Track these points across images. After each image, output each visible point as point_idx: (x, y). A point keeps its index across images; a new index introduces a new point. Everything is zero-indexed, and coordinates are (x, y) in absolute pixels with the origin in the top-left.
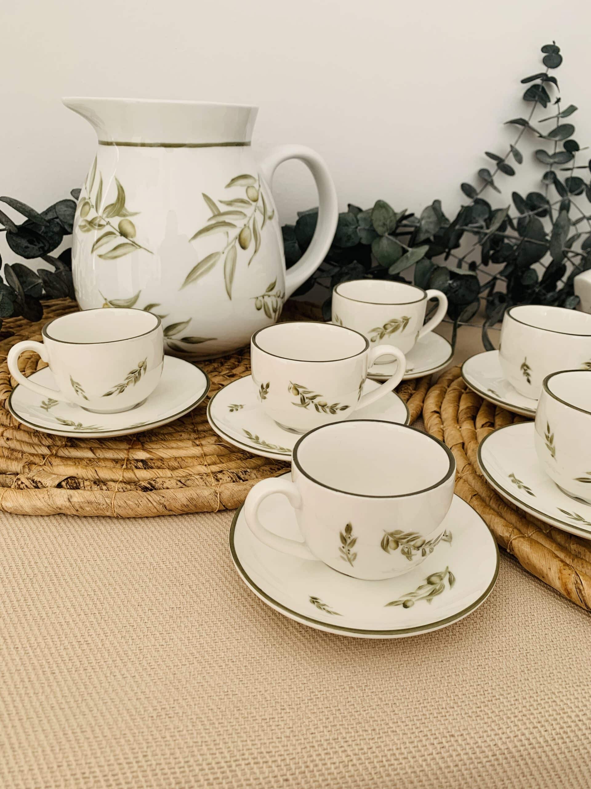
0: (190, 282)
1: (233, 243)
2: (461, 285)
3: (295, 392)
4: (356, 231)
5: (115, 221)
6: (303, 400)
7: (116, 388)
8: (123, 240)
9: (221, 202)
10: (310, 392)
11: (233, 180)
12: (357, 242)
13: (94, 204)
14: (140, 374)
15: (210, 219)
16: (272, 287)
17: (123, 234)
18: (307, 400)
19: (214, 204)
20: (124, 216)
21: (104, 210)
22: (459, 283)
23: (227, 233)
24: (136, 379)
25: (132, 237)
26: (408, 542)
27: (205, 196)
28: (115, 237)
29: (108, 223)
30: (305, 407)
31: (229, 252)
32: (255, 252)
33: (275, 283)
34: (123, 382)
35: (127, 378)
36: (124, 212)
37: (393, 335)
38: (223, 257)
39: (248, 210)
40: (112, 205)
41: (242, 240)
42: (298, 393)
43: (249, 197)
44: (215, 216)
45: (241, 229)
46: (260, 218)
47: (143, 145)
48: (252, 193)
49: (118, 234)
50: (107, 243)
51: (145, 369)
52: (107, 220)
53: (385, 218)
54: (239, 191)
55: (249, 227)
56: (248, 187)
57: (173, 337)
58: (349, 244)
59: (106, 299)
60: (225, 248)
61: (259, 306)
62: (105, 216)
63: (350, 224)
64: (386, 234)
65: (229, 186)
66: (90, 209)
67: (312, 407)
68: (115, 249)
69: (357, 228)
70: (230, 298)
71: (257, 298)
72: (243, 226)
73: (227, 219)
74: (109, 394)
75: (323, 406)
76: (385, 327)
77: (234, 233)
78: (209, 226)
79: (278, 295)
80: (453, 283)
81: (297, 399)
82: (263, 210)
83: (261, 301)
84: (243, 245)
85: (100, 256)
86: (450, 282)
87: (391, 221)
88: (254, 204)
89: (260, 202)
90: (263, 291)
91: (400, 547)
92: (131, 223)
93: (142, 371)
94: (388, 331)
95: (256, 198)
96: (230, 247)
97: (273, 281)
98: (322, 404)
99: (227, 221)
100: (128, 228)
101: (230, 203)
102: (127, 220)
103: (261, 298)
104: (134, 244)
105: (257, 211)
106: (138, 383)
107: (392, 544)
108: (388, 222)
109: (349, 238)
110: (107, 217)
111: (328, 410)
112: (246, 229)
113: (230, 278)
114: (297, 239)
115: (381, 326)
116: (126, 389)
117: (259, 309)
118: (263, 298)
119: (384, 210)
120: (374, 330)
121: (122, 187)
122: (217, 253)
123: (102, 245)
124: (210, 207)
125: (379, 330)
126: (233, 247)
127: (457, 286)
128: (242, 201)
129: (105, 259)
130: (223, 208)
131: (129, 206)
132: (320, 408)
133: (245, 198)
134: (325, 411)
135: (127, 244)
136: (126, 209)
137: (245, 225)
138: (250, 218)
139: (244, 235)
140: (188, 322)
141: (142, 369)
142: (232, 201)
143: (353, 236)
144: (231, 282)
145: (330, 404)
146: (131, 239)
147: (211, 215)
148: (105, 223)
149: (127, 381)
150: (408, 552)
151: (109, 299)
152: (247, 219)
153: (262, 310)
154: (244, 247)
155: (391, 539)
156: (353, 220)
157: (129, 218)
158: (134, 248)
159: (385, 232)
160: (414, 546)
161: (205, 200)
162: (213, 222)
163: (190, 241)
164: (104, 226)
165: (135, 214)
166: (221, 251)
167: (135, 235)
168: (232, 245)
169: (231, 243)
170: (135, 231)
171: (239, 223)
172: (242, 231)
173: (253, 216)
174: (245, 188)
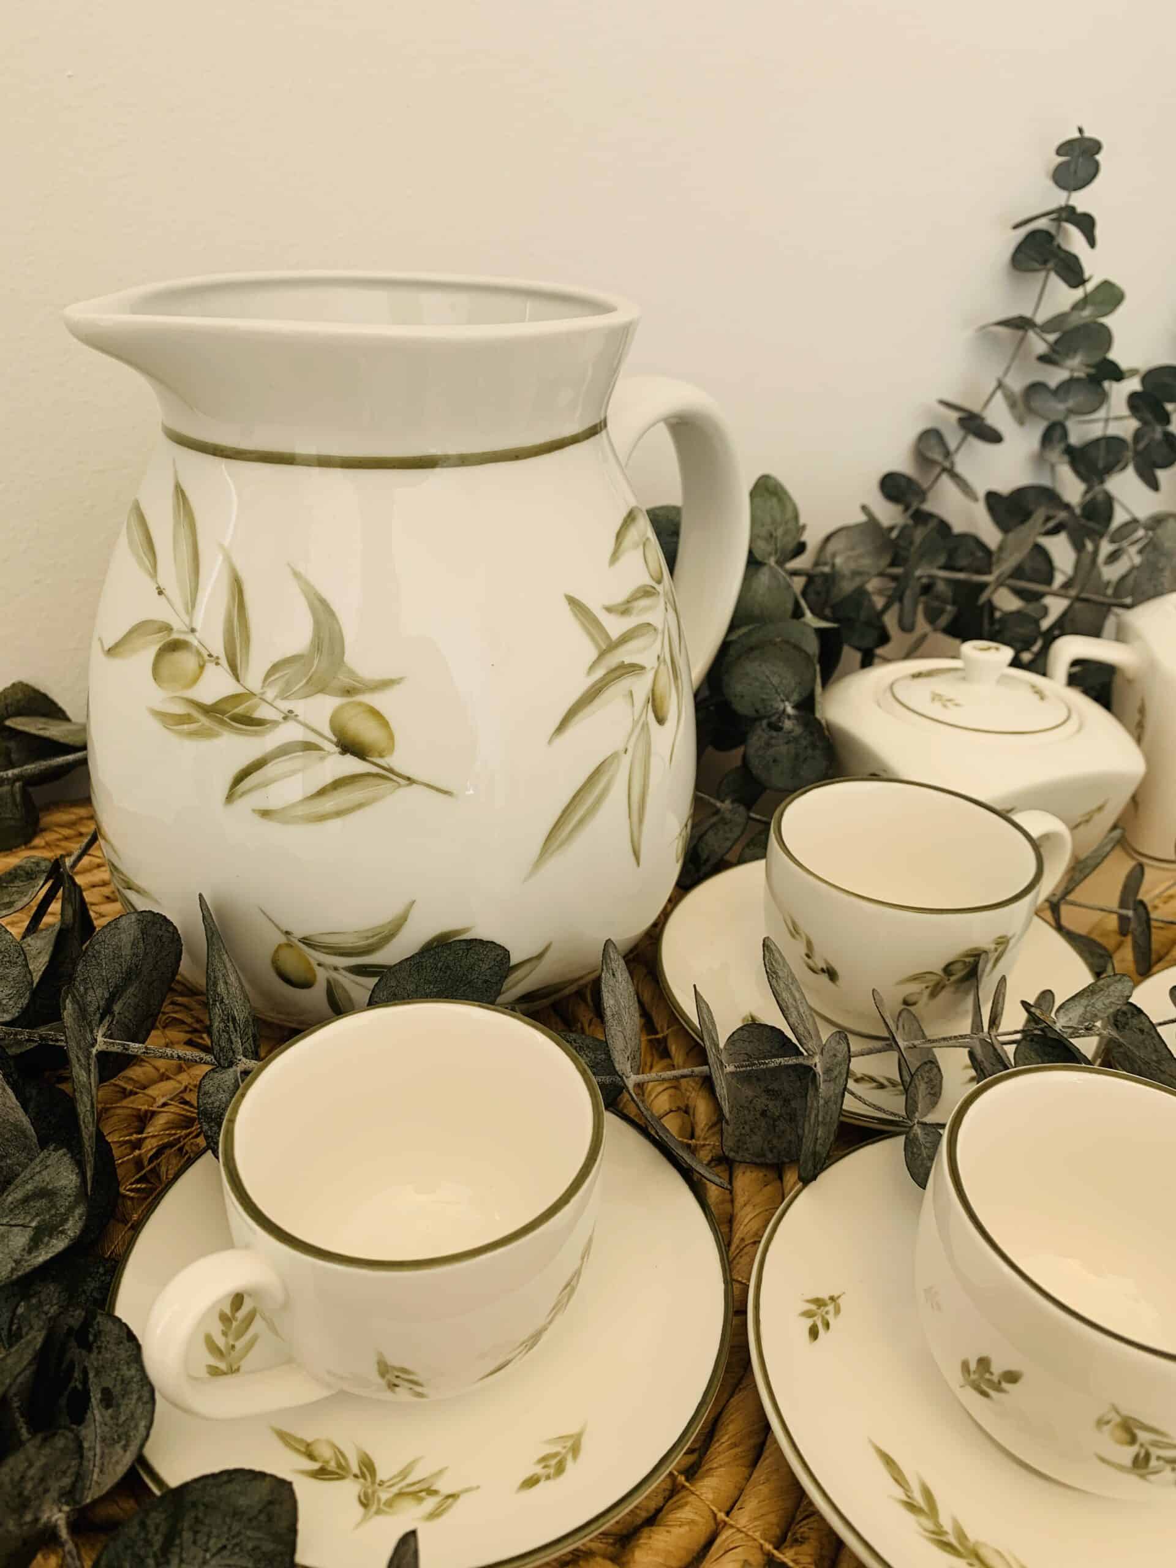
0: (552, 853)
1: (643, 717)
5: (317, 709)
8: (352, 765)
9: (607, 609)
11: (620, 538)
13: (217, 650)
15: (592, 668)
17: (349, 747)
19: (594, 621)
20: (348, 692)
21: (266, 675)
23: (631, 693)
25: (381, 756)
27: (572, 601)
28: (322, 759)
29: (290, 715)
31: (636, 745)
32: (678, 720)
36: (343, 679)
38: (625, 765)
39: (658, 614)
40: (297, 657)
41: (658, 701)
43: (651, 577)
44: (602, 655)
45: (653, 673)
48: (653, 561)
49: (332, 748)
50: (288, 775)
52: (285, 705)
54: (633, 566)
55: (664, 661)
56: (643, 546)
59: (287, 933)
60: (628, 738)
62: (273, 693)
65: (614, 557)
66: (202, 667)
68: (322, 792)
70: (638, 864)
71: (681, 834)
72: (655, 663)
73: (626, 654)
77: (643, 688)
78: (593, 686)
82: (672, 598)
83: (683, 837)
84: (659, 714)
85: (265, 813)
88: (661, 589)
89: (666, 580)
92: (375, 713)
95: (660, 571)
96: (639, 728)
99: (627, 660)
100: (366, 731)
101: (624, 609)
102: (360, 704)
104: (388, 775)
105: (668, 607)
110: (284, 695)
112: (661, 668)
113: (639, 809)
121: (323, 602)
122: (615, 756)
123: (265, 783)
124: (589, 634)
126: (643, 726)
128: (644, 593)
129: (285, 822)
130: (615, 627)
131: (362, 659)
133: (647, 580)
135: (368, 775)
136: (351, 673)
137: (658, 658)
138: (663, 634)
139: (659, 686)
140: (540, 956)
142: (628, 602)
144: (641, 821)
146: (379, 761)
147: (593, 654)
148: (278, 717)
151: (299, 931)
152: (659, 639)
154: (661, 719)
157: (368, 699)
158: (389, 784)
161: (576, 615)
162: (600, 673)
163: (550, 741)
164: (275, 723)
165: (385, 684)
166: (621, 747)
167: (391, 748)
168: (641, 723)
169: (640, 716)
170: (391, 737)
171: (649, 656)
172: (655, 679)
173: (666, 627)
174: (641, 550)
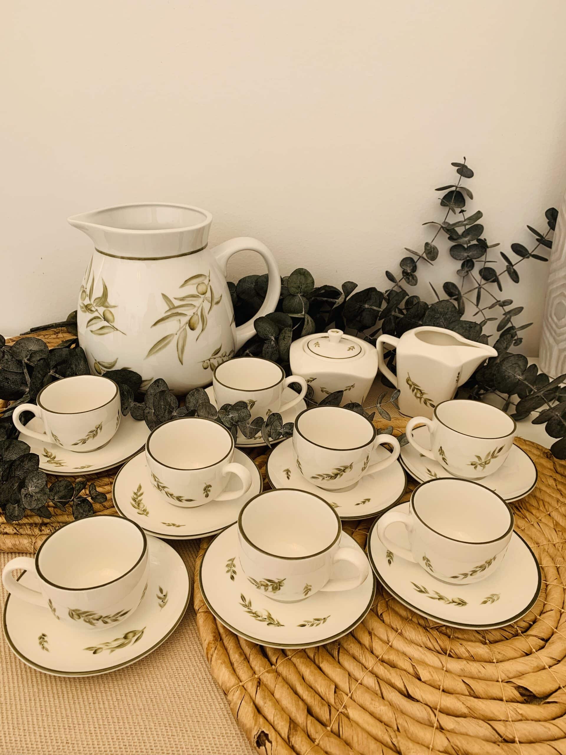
0: (152, 355)
1: (184, 327)
5: (101, 310)
8: (105, 324)
9: (175, 299)
11: (186, 281)
13: (88, 294)
15: (166, 312)
16: (217, 352)
17: (105, 319)
18: (160, 487)
19: (170, 301)
20: (107, 307)
21: (94, 301)
23: (180, 320)
25: (112, 323)
27: (163, 295)
28: (101, 321)
29: (97, 310)
31: (180, 333)
32: (202, 330)
33: (220, 348)
36: (106, 304)
38: (176, 338)
39: (197, 302)
40: (99, 298)
41: (192, 325)
42: (156, 481)
43: (198, 293)
44: (170, 309)
45: (190, 317)
46: (207, 305)
48: (202, 288)
49: (103, 319)
50: (96, 323)
51: (101, 428)
52: (96, 308)
54: (191, 289)
55: (197, 314)
56: (199, 284)
59: (96, 360)
60: (178, 331)
61: (205, 366)
62: (94, 305)
65: (182, 286)
66: (86, 297)
68: (101, 328)
70: (182, 363)
71: (204, 361)
72: (192, 314)
73: (179, 310)
74: (76, 444)
77: (185, 320)
78: (166, 316)
79: (224, 355)
82: (210, 299)
83: (207, 363)
84: (192, 327)
85: (92, 331)
88: (202, 296)
89: (209, 294)
90: (210, 356)
92: (111, 313)
95: (205, 291)
96: (182, 329)
97: (219, 347)
99: (179, 312)
100: (109, 316)
101: (182, 299)
102: (109, 310)
103: (208, 361)
104: (113, 327)
105: (205, 301)
106: (96, 437)
110: (96, 306)
112: (195, 316)
113: (181, 350)
117: (205, 369)
118: (209, 360)
121: (106, 286)
122: (172, 335)
123: (92, 324)
124: (167, 303)
126: (184, 329)
128: (193, 296)
129: (95, 334)
130: (177, 303)
131: (111, 300)
133: (195, 293)
135: (109, 326)
136: (108, 303)
137: (194, 313)
138: (199, 307)
139: (192, 321)
140: (151, 380)
141: (99, 428)
142: (184, 298)
144: (182, 353)
146: (112, 324)
147: (168, 308)
148: (95, 310)
151: (98, 361)
152: (196, 309)
153: (209, 368)
154: (192, 329)
155: (74, 613)
157: (109, 309)
158: (113, 330)
161: (164, 298)
162: (169, 313)
163: (151, 327)
164: (94, 311)
165: (115, 307)
166: (175, 333)
167: (114, 321)
168: (183, 328)
170: (114, 319)
171: (190, 312)
172: (191, 318)
173: (201, 306)
174: (196, 286)
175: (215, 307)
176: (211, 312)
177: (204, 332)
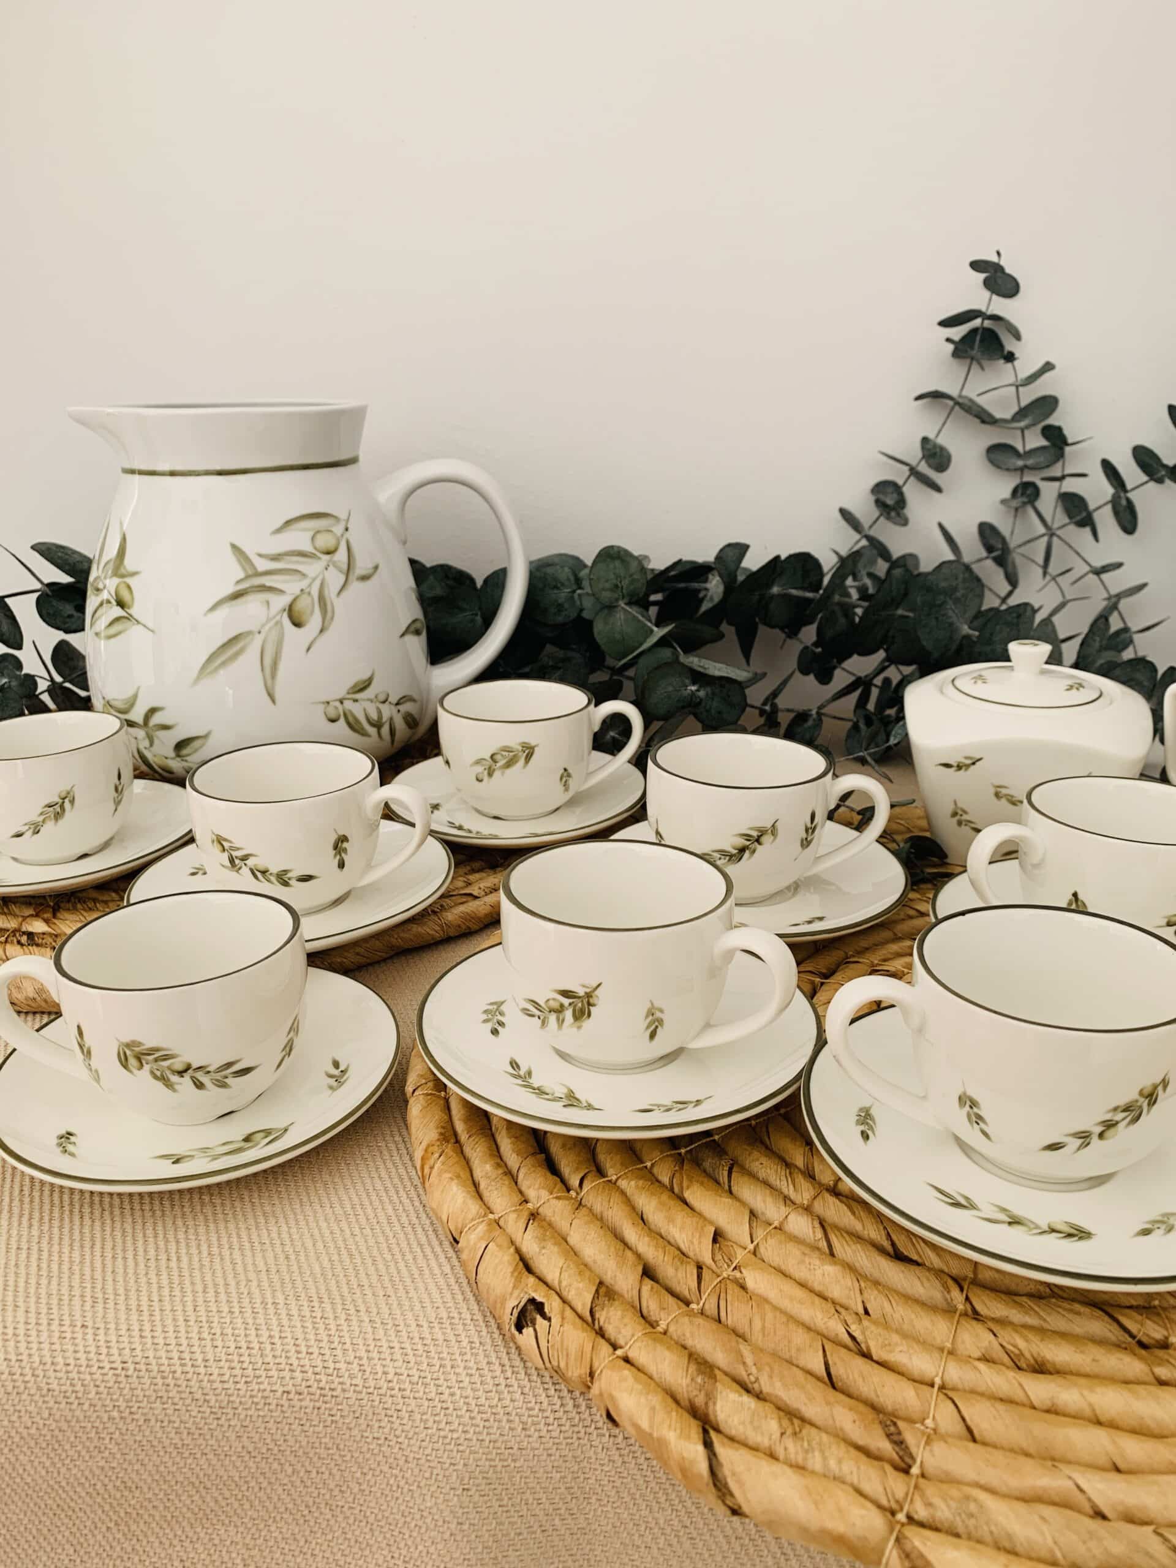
0: (206, 676)
1: (278, 618)
2: (713, 694)
3: (220, 848)
4: (572, 598)
5: (113, 583)
6: (232, 860)
7: (27, 827)
8: (120, 612)
9: (260, 555)
10: (238, 849)
11: (288, 523)
12: (573, 615)
14: (62, 806)
15: (238, 582)
16: (362, 687)
17: (121, 604)
18: (237, 861)
19: (248, 559)
20: (123, 576)
21: (104, 568)
22: (709, 689)
23: (268, 603)
24: (58, 816)
25: (129, 608)
26: (156, 1060)
27: (234, 547)
28: (112, 608)
29: (106, 587)
30: (237, 871)
31: (269, 631)
32: (321, 631)
33: (371, 679)
34: (35, 817)
35: (41, 814)
36: (122, 571)
37: (509, 771)
38: (257, 641)
39: (313, 569)
40: (113, 559)
41: (295, 614)
42: (224, 850)
43: (315, 548)
44: (247, 577)
45: (293, 597)
46: (336, 579)
47: (173, 474)
48: (325, 541)
49: (114, 603)
50: (103, 615)
51: (72, 802)
52: (106, 582)
53: (617, 576)
54: (296, 539)
55: (309, 593)
56: (318, 532)
57: (188, 758)
58: (560, 619)
59: (104, 698)
60: (263, 626)
61: (331, 716)
62: (103, 576)
63: (563, 584)
64: (622, 604)
65: (278, 531)
67: (245, 871)
68: (111, 624)
69: (574, 592)
70: (274, 701)
71: (328, 703)
72: (298, 592)
73: (268, 581)
74: (19, 835)
75: (264, 872)
76: (492, 756)
77: (280, 602)
78: (237, 592)
79: (383, 699)
80: (698, 690)
81: (224, 858)
82: (345, 567)
83: (335, 708)
84: (297, 621)
86: (694, 688)
87: (633, 581)
88: (326, 557)
89: (341, 556)
90: (342, 693)
91: (147, 1067)
92: (129, 587)
93: (67, 805)
94: (498, 765)
95: (332, 549)
96: (272, 623)
97: (365, 677)
98: (262, 868)
99: (268, 584)
100: (125, 595)
101: (275, 558)
103: (338, 704)
104: (131, 618)
105: (332, 568)
106: (60, 822)
107: (132, 1062)
108: (625, 583)
109: (560, 607)
110: (105, 577)
111: (273, 879)
112: (305, 596)
113: (271, 669)
114: (480, 609)
115: (488, 757)
116: (42, 829)
117: (332, 721)
118: (342, 703)
119: (617, 563)
120: (478, 762)
121: (125, 537)
122: (249, 633)
123: (98, 619)
124: (241, 564)
125: (484, 762)
126: (277, 623)
127: (707, 694)
128: (302, 554)
130: (262, 565)
131: (129, 563)
132: (259, 874)
133: (308, 547)
134: (269, 881)
135: (125, 617)
136: (125, 568)
137: (302, 590)
138: (314, 579)
139: (300, 605)
140: (207, 737)
141: (67, 801)
142: (279, 555)
143: (566, 606)
144: (273, 675)
145: (274, 869)
146: (128, 611)
147: (242, 575)
148: (102, 586)
149: (42, 818)
150: (162, 1075)
151: (107, 698)
152: (308, 581)
153: (342, 722)
154: (297, 624)
155: (128, 1052)
156: (568, 579)
157: (126, 580)
158: (131, 623)
159: (617, 600)
160: (169, 1068)
161: (234, 554)
162: (244, 586)
163: (205, 615)
164: (102, 590)
165: (135, 573)
166: (255, 629)
167: (132, 605)
168: (275, 620)
169: (274, 617)
170: (133, 599)
171: (291, 587)
172: (295, 600)
173: (321, 577)
174: (312, 533)
175: (355, 586)
176: (344, 594)
177: (327, 634)
